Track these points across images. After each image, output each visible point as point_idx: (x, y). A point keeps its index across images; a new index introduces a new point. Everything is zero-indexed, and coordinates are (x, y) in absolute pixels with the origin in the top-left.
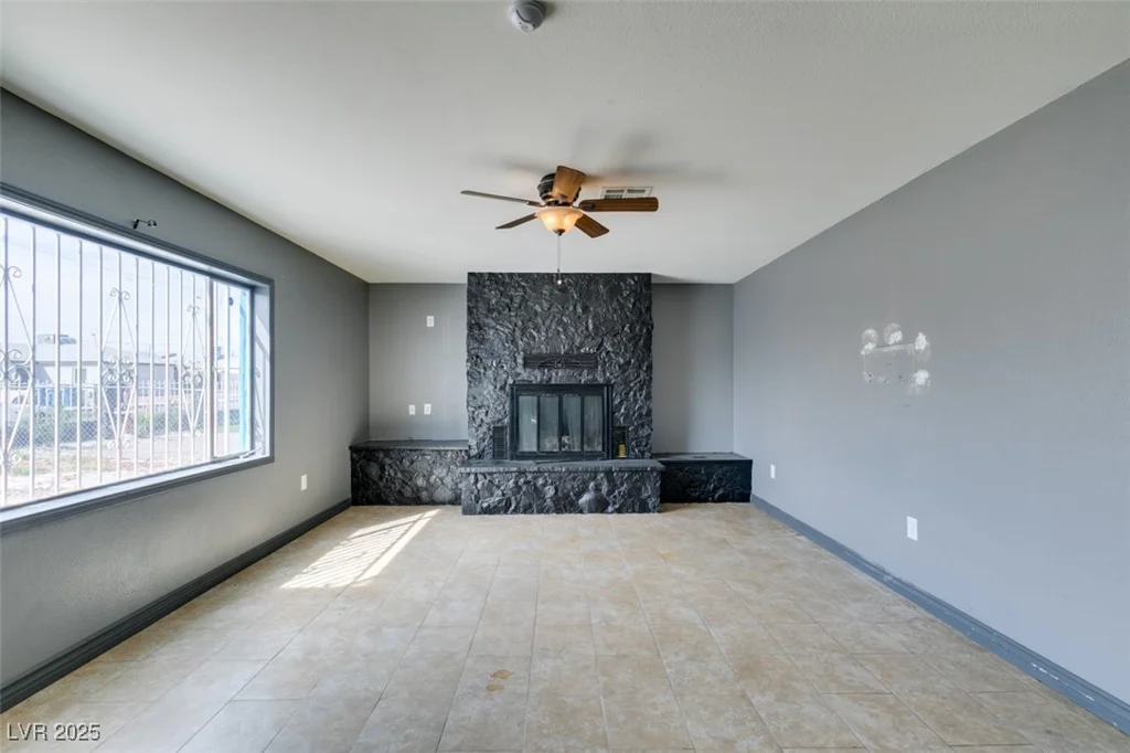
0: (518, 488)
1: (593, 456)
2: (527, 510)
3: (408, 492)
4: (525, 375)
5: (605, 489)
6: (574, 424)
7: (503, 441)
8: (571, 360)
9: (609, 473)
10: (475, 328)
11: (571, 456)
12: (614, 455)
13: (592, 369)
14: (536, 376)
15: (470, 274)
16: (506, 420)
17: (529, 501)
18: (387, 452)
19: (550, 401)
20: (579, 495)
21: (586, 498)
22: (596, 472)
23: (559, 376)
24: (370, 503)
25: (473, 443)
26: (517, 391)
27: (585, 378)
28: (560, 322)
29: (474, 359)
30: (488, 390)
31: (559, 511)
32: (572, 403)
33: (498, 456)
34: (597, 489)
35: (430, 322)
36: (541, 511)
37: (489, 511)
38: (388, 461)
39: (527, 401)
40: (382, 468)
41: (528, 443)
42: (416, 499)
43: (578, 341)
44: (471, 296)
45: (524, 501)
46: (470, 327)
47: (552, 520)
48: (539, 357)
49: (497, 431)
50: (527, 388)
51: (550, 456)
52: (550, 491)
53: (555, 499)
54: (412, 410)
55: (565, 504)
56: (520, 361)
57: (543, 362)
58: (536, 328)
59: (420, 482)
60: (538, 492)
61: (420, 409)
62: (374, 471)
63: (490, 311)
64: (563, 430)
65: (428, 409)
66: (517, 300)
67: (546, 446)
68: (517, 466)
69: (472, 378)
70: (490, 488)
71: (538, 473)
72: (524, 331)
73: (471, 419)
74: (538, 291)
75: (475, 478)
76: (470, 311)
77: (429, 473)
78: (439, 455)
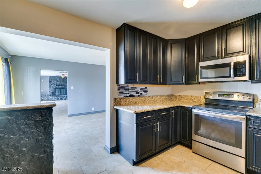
1: (64, 95)
2: (57, 100)
4: (56, 87)
5: (66, 98)
7: (53, 94)
8: (62, 85)
9: (66, 96)
10: (50, 82)
11: (62, 95)
13: (64, 86)
14: (58, 87)
15: (49, 76)
16: (54, 91)
19: (59, 90)
20: (63, 98)
21: (64, 99)
23: (60, 87)
25: (50, 94)
27: (63, 87)
28: (60, 81)
29: (50, 85)
30: (52, 88)
31: (61, 100)
32: (62, 90)
33: (53, 95)
34: (65, 98)
35: (42, 80)
36: (59, 100)
39: (57, 90)
41: (57, 94)
43: (63, 83)
44: (49, 78)
45: (57, 99)
46: (49, 82)
48: (58, 85)
49: (53, 93)
50: (57, 88)
51: (59, 95)
52: (60, 98)
53: (60, 99)
55: (61, 99)
56: (56, 85)
58: (58, 82)
60: (58, 98)
63: (52, 80)
64: (61, 93)
65: (42, 91)
66: (55, 79)
67: (59, 94)
68: (56, 96)
69: (50, 87)
70: (53, 98)
71: (58, 96)
72: (56, 82)
73: (49, 92)
74: (58, 78)
75: (51, 97)
76: (49, 80)
77: (44, 98)
78: (45, 96)
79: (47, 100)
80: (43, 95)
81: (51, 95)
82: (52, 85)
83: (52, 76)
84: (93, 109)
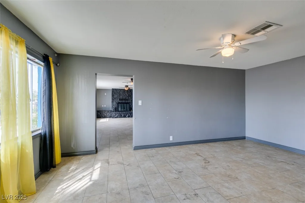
0: (119, 115)
1: (128, 111)
2: (120, 117)
3: (104, 116)
4: (119, 101)
5: (129, 115)
6: (125, 108)
7: (116, 110)
8: (125, 99)
9: (130, 113)
10: (113, 95)
11: (125, 111)
12: (131, 111)
13: (128, 101)
15: (112, 89)
17: (121, 116)
18: (101, 111)
19: (122, 105)
20: (126, 116)
21: (127, 116)
22: (128, 113)
23: (124, 101)
24: (99, 118)
25: (112, 110)
26: (118, 103)
27: (127, 102)
28: (124, 95)
29: (113, 99)
30: (115, 103)
31: (124, 117)
32: (125, 105)
33: (116, 111)
34: (128, 115)
35: (105, 94)
36: (122, 117)
37: (115, 118)
38: (101, 112)
39: (120, 105)
40: (100, 113)
41: (120, 109)
42: (105, 117)
43: (126, 97)
44: (112, 91)
45: (120, 116)
46: (112, 95)
47: (123, 118)
48: (121, 99)
49: (116, 108)
50: (120, 103)
52: (123, 115)
54: (103, 106)
55: (125, 117)
57: (122, 100)
58: (121, 95)
59: (105, 115)
60: (121, 115)
61: (104, 106)
62: (99, 114)
63: (115, 93)
64: (124, 108)
65: (105, 106)
66: (118, 92)
67: (122, 110)
68: (119, 112)
69: (112, 102)
70: (115, 115)
71: (122, 113)
72: (119, 96)
73: (112, 107)
74: (121, 91)
75: (114, 114)
76: (112, 93)
77: (107, 114)
78: (108, 112)
79: (110, 117)
80: (106, 111)
81: (113, 112)
82: (115, 99)
83: (115, 89)
84: (171, 138)
